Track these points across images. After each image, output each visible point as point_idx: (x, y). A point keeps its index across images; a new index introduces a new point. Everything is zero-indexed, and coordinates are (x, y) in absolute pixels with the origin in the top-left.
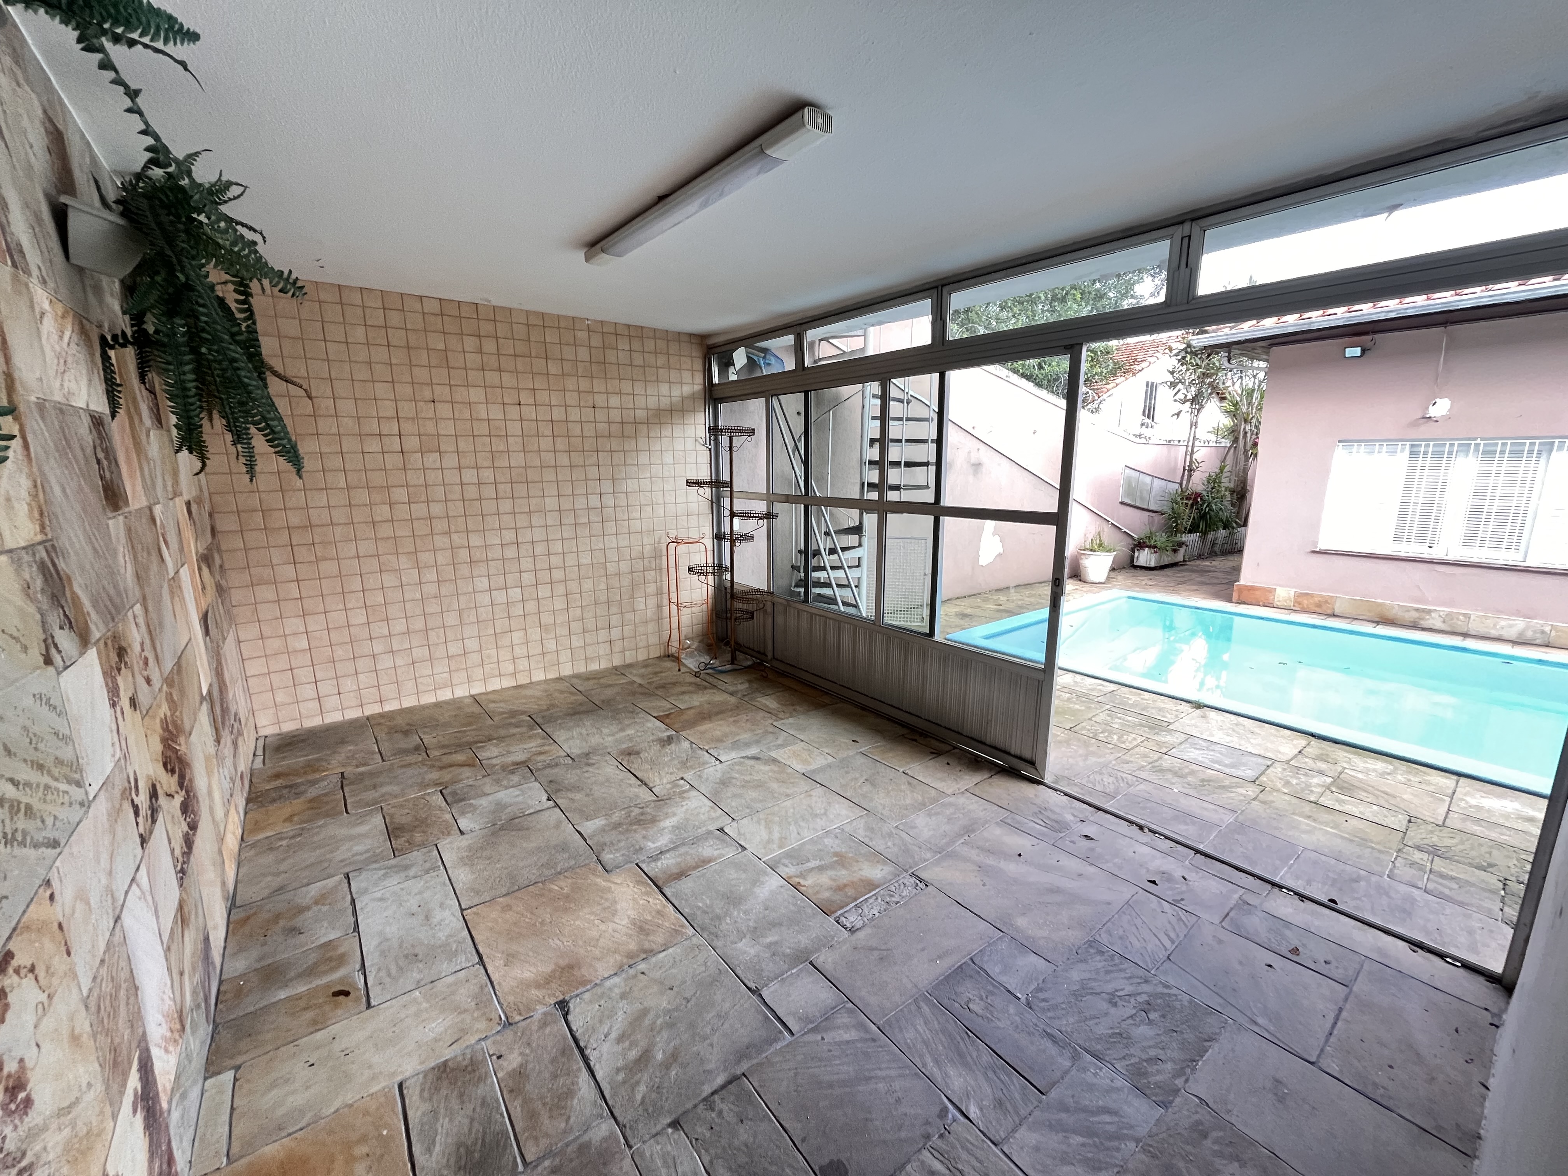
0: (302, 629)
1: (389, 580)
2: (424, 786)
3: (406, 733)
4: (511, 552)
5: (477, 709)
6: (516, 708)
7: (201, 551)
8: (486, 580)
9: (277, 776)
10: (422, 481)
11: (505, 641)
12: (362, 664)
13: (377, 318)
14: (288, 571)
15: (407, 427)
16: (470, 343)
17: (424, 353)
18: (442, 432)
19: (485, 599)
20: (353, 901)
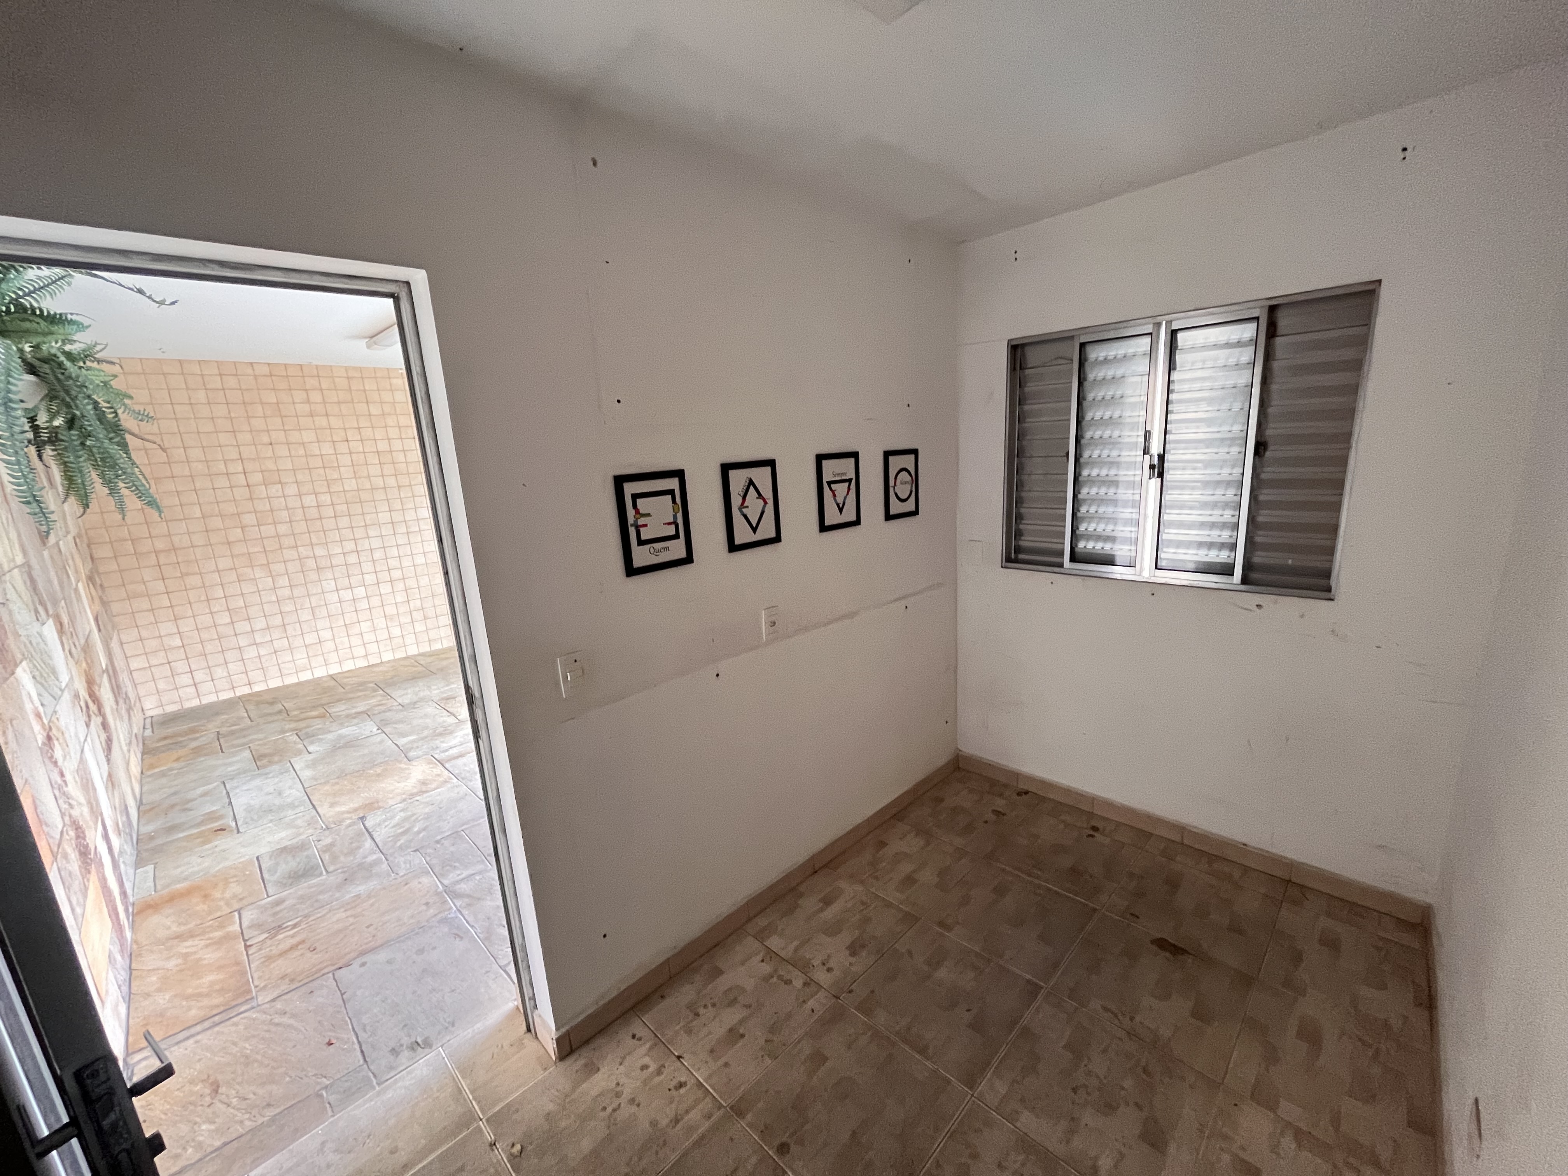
0: (176, 631)
1: (248, 588)
2: (283, 732)
3: (272, 703)
4: (352, 559)
5: (333, 683)
6: (365, 680)
7: (88, 573)
8: (333, 582)
9: (165, 738)
10: (268, 507)
11: (355, 630)
12: (230, 656)
13: (216, 383)
14: (160, 586)
15: (249, 466)
16: (299, 396)
17: (260, 408)
18: (280, 468)
19: (334, 597)
20: (228, 793)
